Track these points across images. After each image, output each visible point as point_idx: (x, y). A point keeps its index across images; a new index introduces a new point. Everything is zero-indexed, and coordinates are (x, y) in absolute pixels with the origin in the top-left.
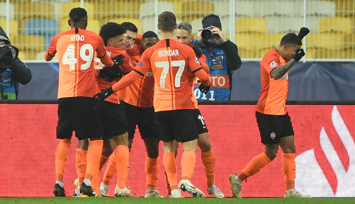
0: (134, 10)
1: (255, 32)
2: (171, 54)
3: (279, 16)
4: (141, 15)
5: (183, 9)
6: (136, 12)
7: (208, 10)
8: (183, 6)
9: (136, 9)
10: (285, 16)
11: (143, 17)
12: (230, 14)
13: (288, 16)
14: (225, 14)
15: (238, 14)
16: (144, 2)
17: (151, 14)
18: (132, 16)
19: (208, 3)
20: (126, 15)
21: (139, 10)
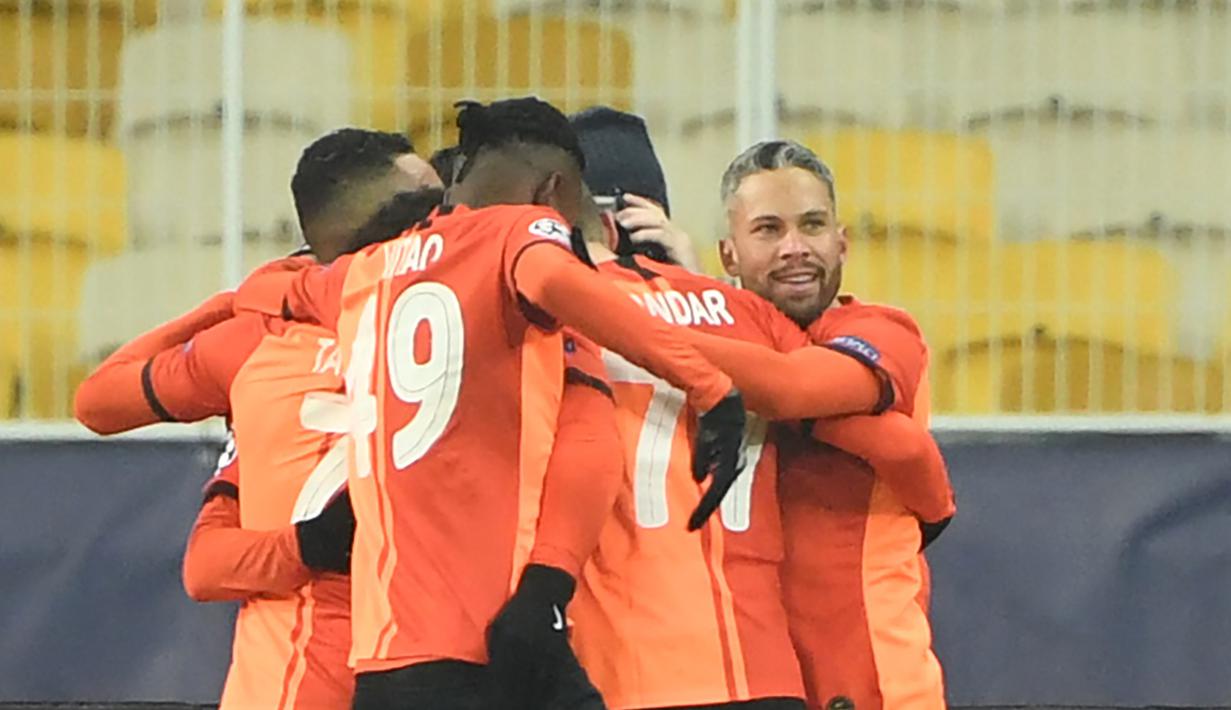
0: (76, 79)
1: (911, 233)
2: (683, 313)
3: (1082, 116)
4: (128, 114)
5: (418, 73)
6: (92, 95)
7: (589, 78)
8: (417, 48)
9: (93, 67)
10: (1117, 117)
11: (143, 129)
12: (743, 105)
13: (1145, 122)
14: (708, 108)
15: (795, 101)
16: (146, 19)
17: (197, 103)
18: (60, 118)
19: (589, 31)
20: (26, 116)
21: (110, 76)
